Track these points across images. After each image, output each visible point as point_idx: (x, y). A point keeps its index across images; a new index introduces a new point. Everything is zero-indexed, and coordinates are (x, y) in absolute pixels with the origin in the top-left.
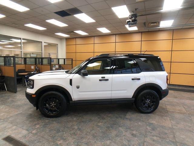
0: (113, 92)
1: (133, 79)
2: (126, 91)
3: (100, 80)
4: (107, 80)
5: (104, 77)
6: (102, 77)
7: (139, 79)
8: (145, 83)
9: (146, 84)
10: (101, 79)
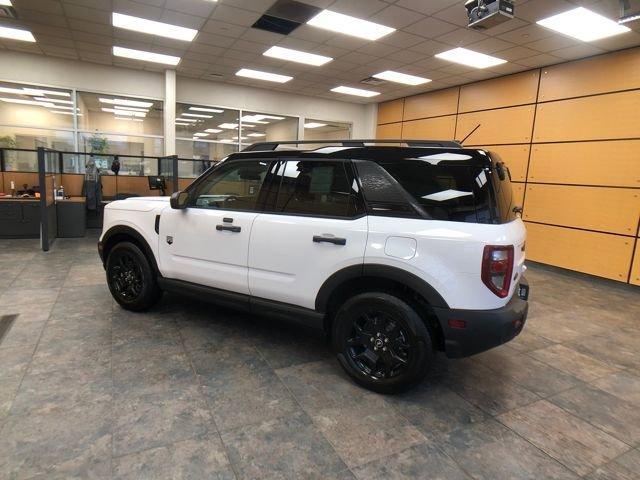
0: (253, 273)
1: (317, 240)
2: (290, 280)
3: (219, 228)
4: (237, 230)
5: (231, 220)
6: (226, 220)
7: (342, 242)
8: (360, 262)
9: (363, 265)
10: (222, 223)
